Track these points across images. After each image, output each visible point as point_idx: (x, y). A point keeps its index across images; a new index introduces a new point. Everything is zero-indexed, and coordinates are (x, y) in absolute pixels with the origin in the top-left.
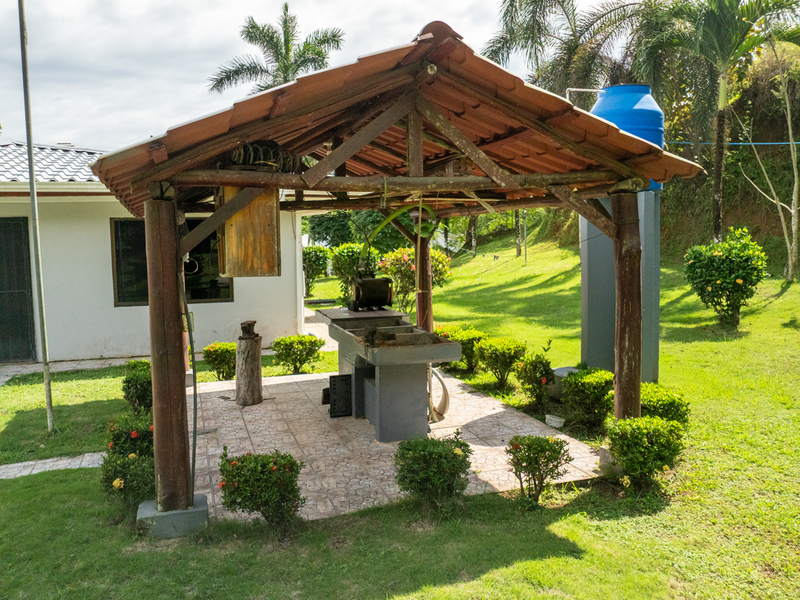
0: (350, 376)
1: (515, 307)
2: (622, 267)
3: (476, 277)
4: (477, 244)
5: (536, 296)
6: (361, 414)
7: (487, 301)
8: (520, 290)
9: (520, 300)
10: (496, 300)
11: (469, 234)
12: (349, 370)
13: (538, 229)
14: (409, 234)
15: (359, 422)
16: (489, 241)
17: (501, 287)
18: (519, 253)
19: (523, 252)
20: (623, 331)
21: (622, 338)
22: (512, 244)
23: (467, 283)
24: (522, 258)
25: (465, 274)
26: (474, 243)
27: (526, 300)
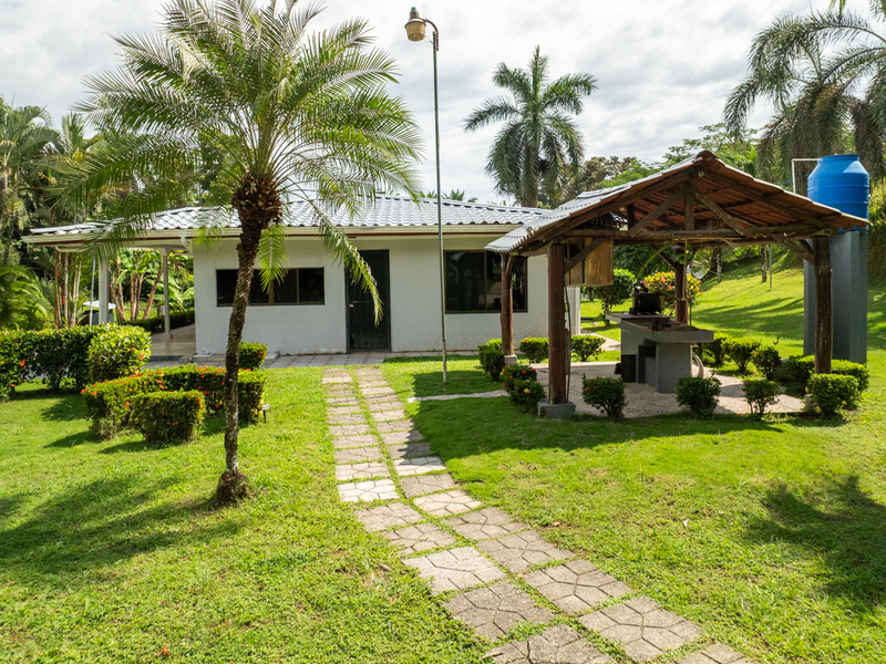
0: (634, 356)
1: (758, 325)
2: (819, 283)
3: (723, 300)
4: (723, 271)
5: (778, 316)
6: (642, 381)
7: (733, 318)
8: (764, 312)
9: (763, 319)
10: (740, 319)
11: (714, 261)
12: (634, 351)
13: (784, 256)
14: (671, 261)
15: (641, 385)
16: (735, 268)
17: (746, 309)
18: (764, 280)
19: (768, 279)
20: (819, 322)
21: (819, 326)
22: (758, 271)
23: (713, 306)
24: (767, 283)
25: (710, 298)
26: (719, 269)
27: (768, 319)
